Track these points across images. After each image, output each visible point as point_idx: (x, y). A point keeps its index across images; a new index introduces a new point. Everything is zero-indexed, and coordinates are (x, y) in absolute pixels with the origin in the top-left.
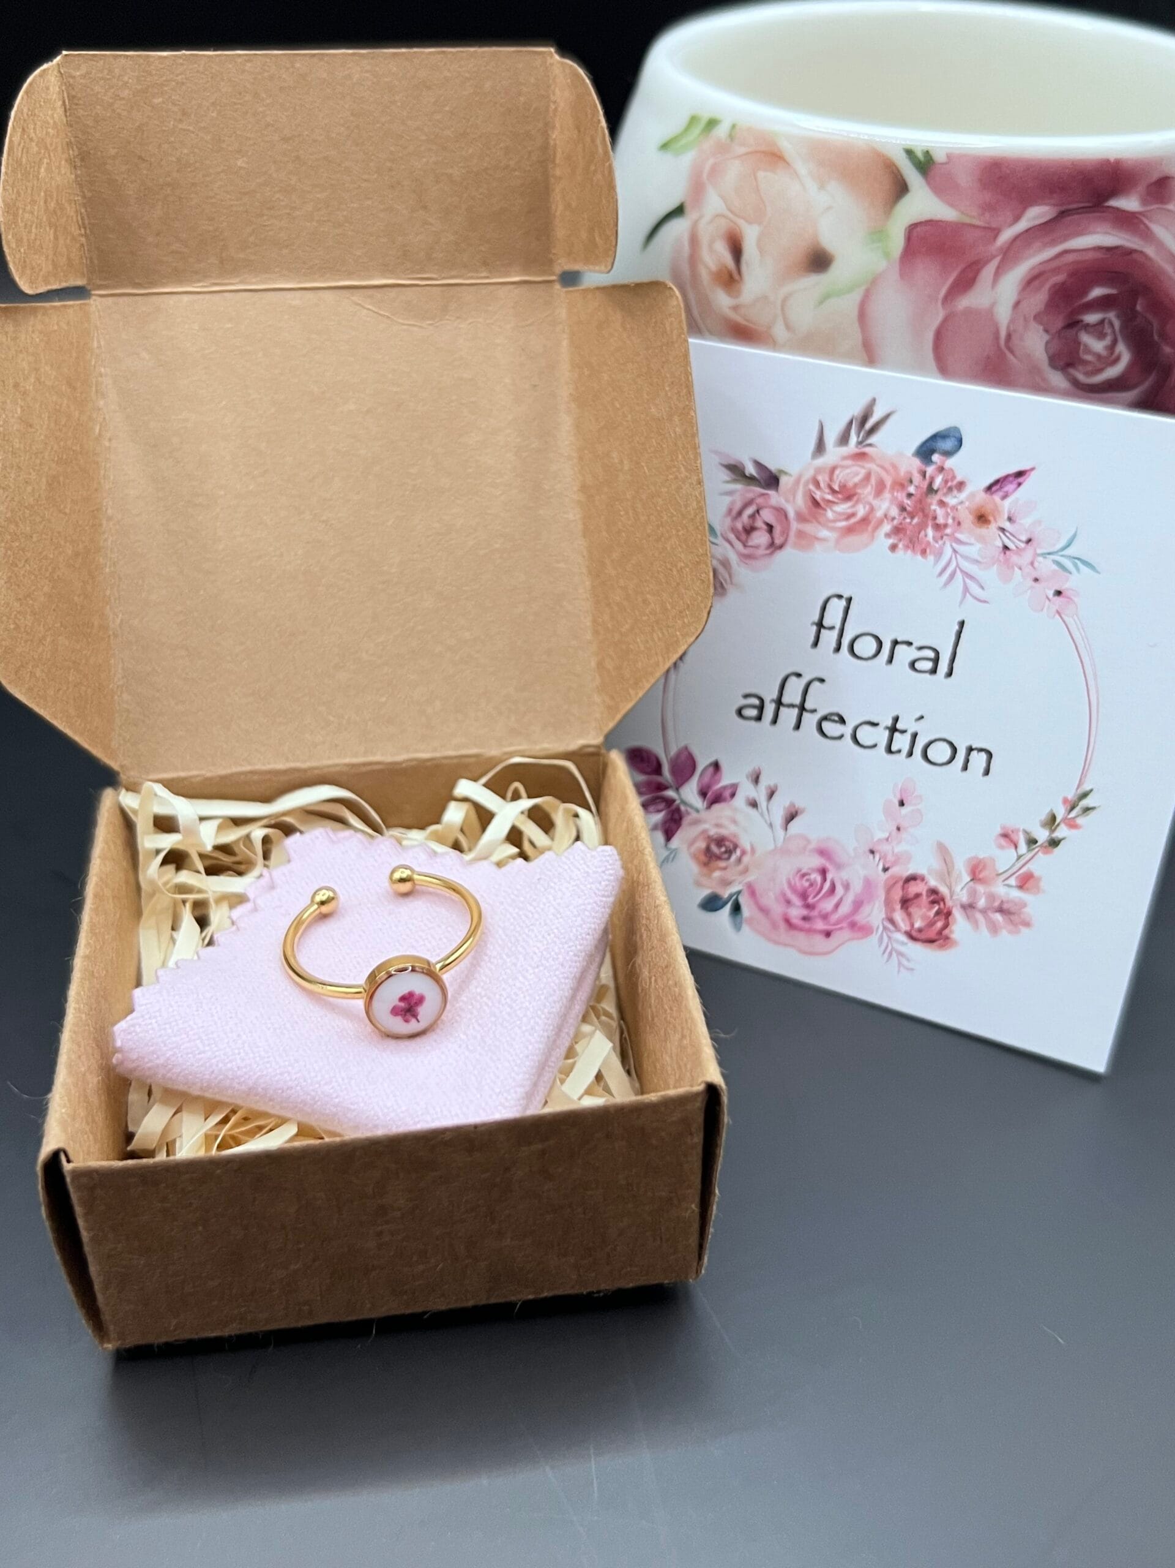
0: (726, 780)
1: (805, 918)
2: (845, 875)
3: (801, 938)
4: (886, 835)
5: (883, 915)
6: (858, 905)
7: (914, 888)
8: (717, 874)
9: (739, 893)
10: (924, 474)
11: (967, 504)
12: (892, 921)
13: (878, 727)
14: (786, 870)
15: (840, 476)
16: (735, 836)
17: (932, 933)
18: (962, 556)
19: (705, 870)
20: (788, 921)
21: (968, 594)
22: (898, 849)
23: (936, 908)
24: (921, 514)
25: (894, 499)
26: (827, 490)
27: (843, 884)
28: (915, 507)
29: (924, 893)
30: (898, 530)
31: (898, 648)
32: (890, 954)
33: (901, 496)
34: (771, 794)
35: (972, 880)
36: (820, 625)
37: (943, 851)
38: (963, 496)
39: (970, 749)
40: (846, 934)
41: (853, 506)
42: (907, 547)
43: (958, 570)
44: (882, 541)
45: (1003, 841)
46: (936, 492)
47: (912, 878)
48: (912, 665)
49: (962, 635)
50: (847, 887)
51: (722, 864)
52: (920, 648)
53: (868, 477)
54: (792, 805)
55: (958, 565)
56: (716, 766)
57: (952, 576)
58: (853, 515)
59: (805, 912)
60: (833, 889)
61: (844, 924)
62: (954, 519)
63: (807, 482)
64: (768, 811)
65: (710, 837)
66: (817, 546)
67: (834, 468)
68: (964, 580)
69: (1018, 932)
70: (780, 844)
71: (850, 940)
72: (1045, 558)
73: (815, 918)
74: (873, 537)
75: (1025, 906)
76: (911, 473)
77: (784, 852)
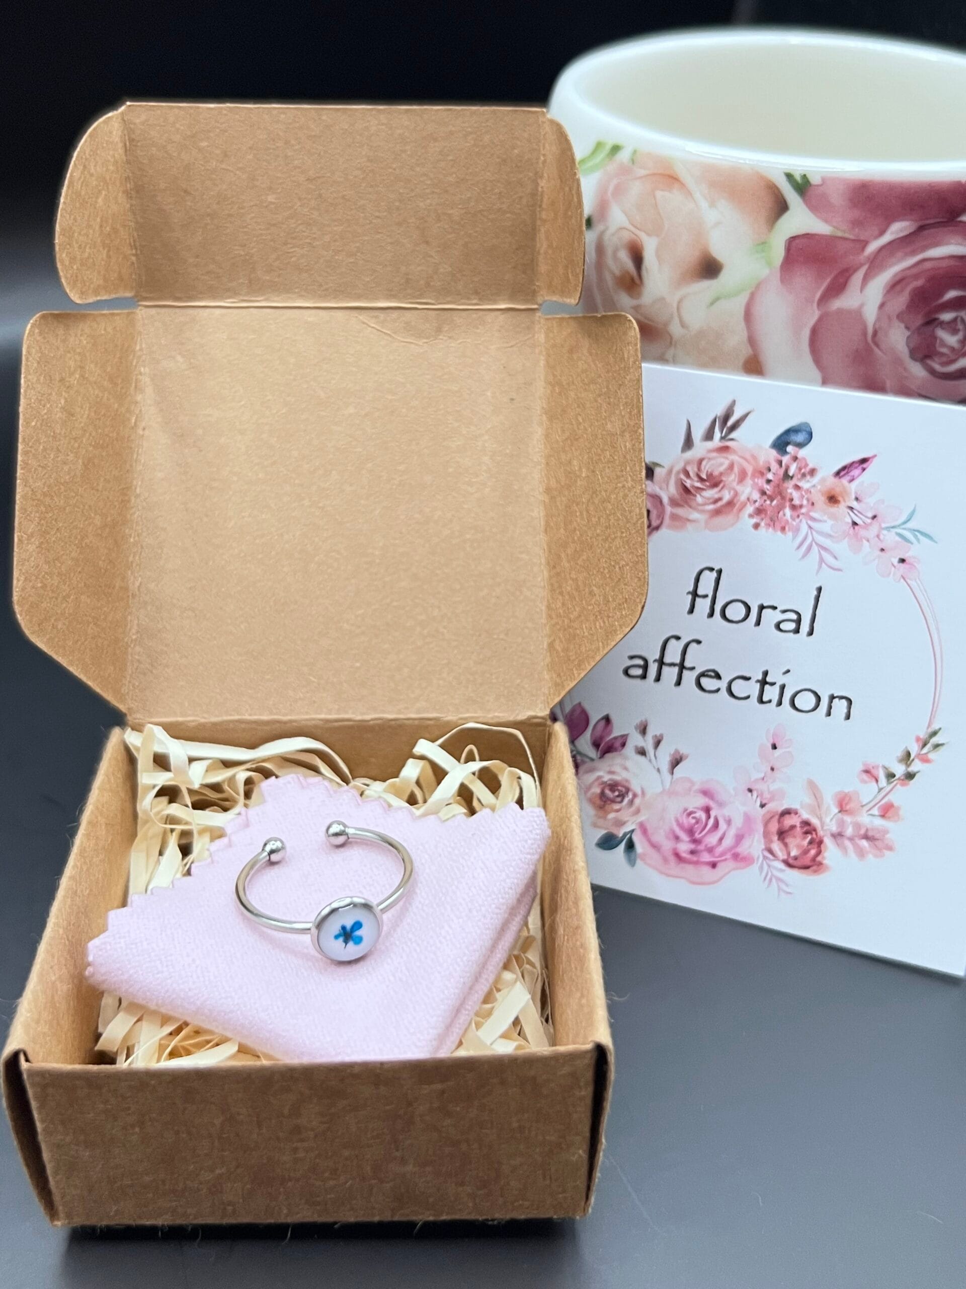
0: (616, 732)
1: (692, 852)
3: (690, 868)
4: (762, 775)
5: (763, 847)
6: (739, 838)
7: (789, 821)
8: (611, 816)
9: (633, 831)
10: (780, 463)
11: (819, 487)
12: (771, 852)
13: (750, 681)
14: (674, 809)
15: (706, 467)
16: (627, 781)
17: (807, 860)
18: (818, 532)
19: (601, 813)
20: (677, 855)
21: (823, 564)
22: (774, 787)
24: (779, 497)
25: (755, 485)
26: (696, 479)
27: (725, 820)
28: (774, 492)
29: (798, 825)
30: (759, 511)
31: (764, 611)
32: (771, 880)
33: (761, 482)
34: (658, 743)
35: (840, 812)
36: (695, 594)
37: (812, 786)
38: (816, 480)
39: (832, 698)
40: (731, 864)
41: (720, 491)
42: (768, 525)
43: (814, 543)
44: (746, 521)
45: (865, 776)
46: (792, 478)
47: (787, 812)
48: (778, 626)
49: (820, 599)
50: (729, 822)
51: (616, 806)
52: (784, 611)
53: (731, 467)
54: (677, 751)
55: (813, 539)
56: (607, 720)
57: (809, 548)
58: (720, 499)
59: (692, 846)
60: (716, 825)
61: (728, 856)
62: (808, 500)
63: (678, 473)
64: (656, 758)
65: (604, 783)
66: (689, 526)
67: (700, 462)
68: (820, 554)
69: (882, 856)
70: (667, 785)
71: (734, 869)
72: (889, 531)
73: (701, 851)
74: (738, 517)
75: (886, 832)
76: (769, 463)
77: (671, 793)
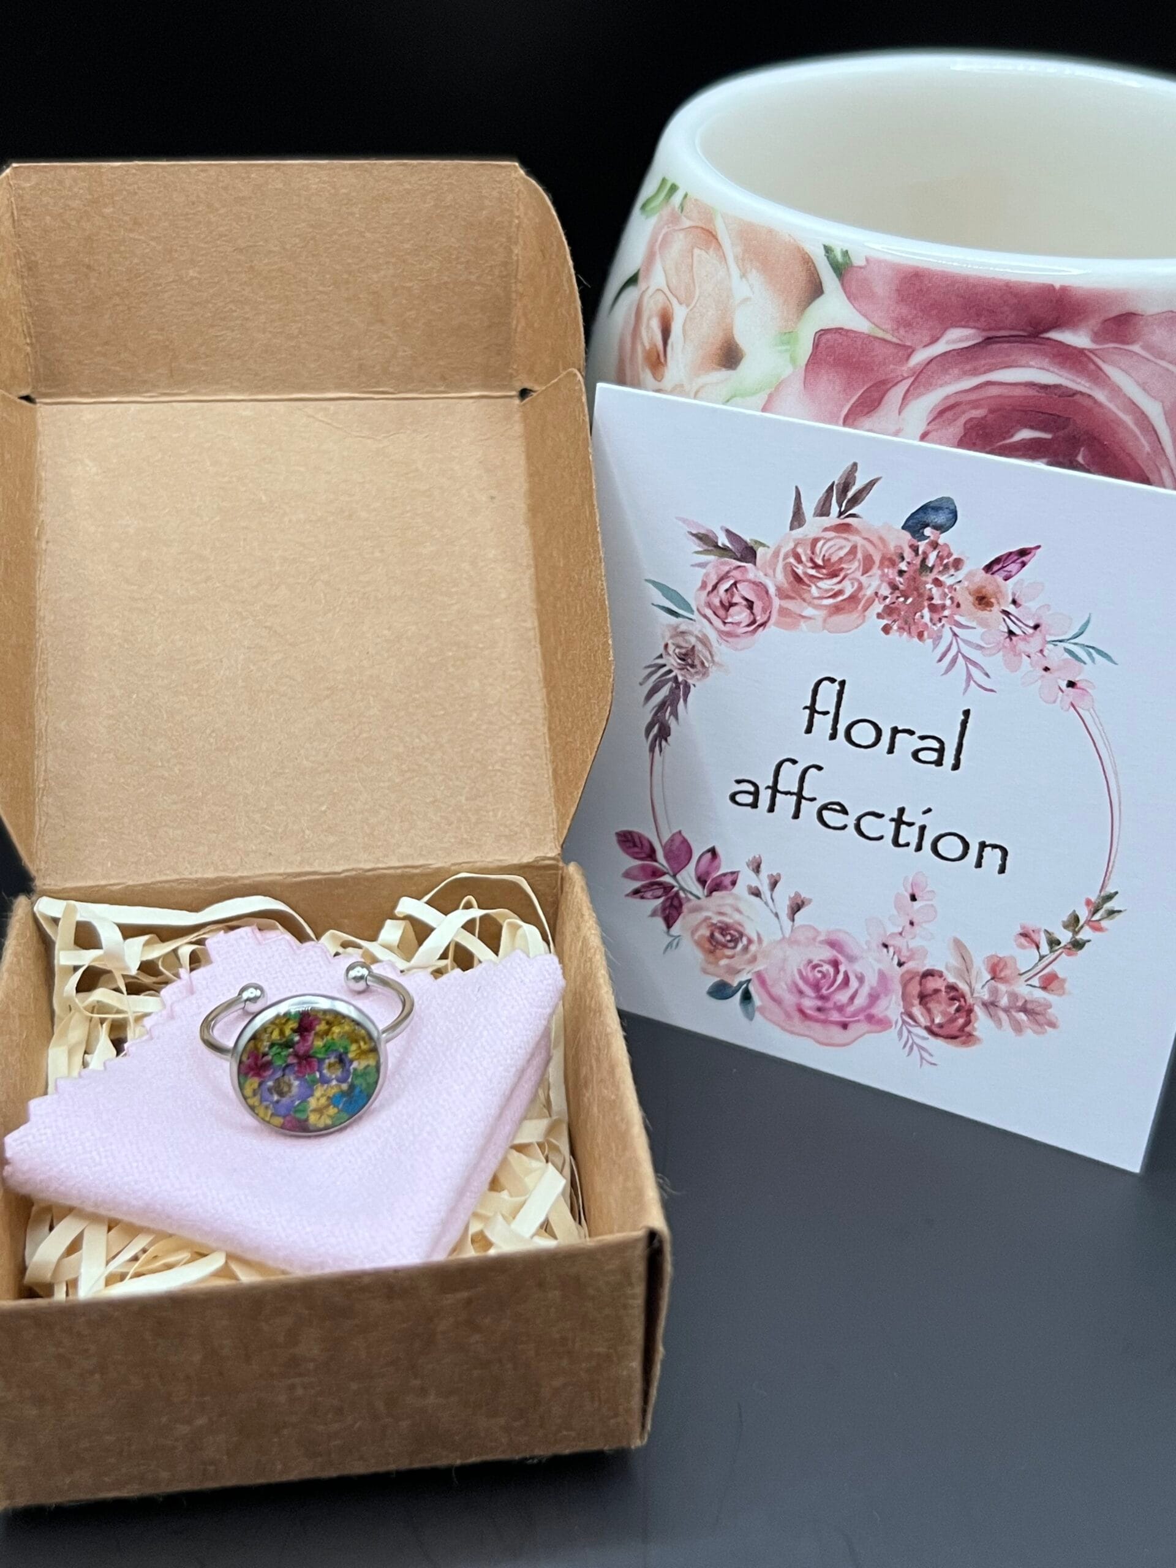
0: (725, 868)
1: (819, 1009)
2: (858, 967)
3: (817, 1027)
4: (900, 930)
5: (902, 1010)
6: (874, 998)
7: (932, 984)
8: (724, 962)
9: (749, 981)
10: (915, 549)
11: (966, 584)
12: (911, 1016)
13: (883, 819)
14: (795, 960)
15: (822, 550)
16: (740, 924)
17: (953, 1029)
18: (966, 642)
19: (711, 958)
20: (801, 1011)
21: (972, 682)
22: (913, 944)
23: (957, 1004)
24: (915, 594)
25: (884, 576)
26: (810, 564)
27: (857, 977)
28: (909, 586)
29: (943, 989)
30: (889, 611)
31: (899, 736)
32: (911, 1048)
33: (892, 573)
34: (774, 884)
35: (993, 979)
36: (812, 709)
37: (959, 946)
38: (960, 575)
40: (864, 1027)
41: (840, 582)
42: (900, 628)
43: (960, 655)
44: (874, 623)
45: (1023, 940)
46: (931, 569)
47: (929, 974)
48: (915, 755)
49: (968, 725)
50: (861, 979)
51: (729, 952)
52: (922, 738)
53: (853, 550)
54: (797, 895)
55: (959, 651)
56: (713, 852)
57: (954, 661)
58: (840, 592)
59: (819, 1003)
60: (846, 981)
61: (861, 1017)
62: (952, 598)
63: (786, 557)
64: (773, 900)
65: (713, 925)
66: (803, 624)
67: (815, 541)
68: (967, 667)
69: (1044, 1032)
70: (787, 934)
71: (869, 1032)
72: (1055, 645)
73: (830, 1009)
74: (864, 616)
75: (1050, 1006)
76: (901, 548)
77: (792, 942)
